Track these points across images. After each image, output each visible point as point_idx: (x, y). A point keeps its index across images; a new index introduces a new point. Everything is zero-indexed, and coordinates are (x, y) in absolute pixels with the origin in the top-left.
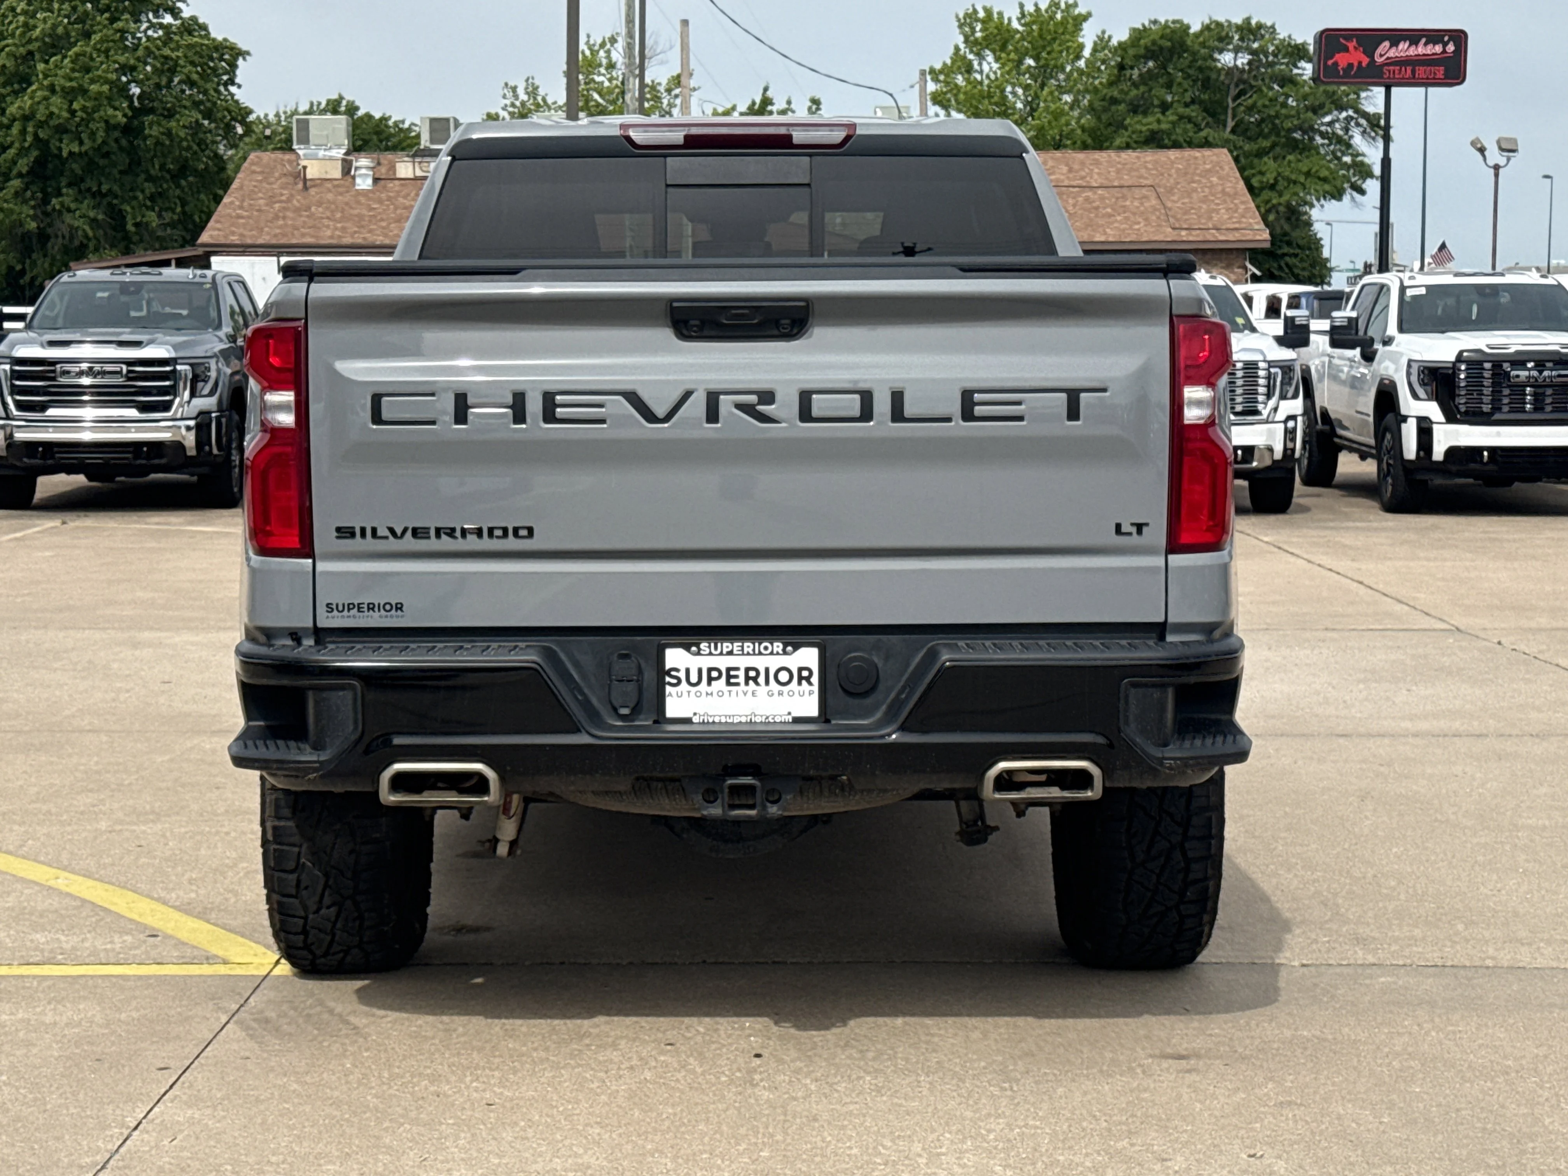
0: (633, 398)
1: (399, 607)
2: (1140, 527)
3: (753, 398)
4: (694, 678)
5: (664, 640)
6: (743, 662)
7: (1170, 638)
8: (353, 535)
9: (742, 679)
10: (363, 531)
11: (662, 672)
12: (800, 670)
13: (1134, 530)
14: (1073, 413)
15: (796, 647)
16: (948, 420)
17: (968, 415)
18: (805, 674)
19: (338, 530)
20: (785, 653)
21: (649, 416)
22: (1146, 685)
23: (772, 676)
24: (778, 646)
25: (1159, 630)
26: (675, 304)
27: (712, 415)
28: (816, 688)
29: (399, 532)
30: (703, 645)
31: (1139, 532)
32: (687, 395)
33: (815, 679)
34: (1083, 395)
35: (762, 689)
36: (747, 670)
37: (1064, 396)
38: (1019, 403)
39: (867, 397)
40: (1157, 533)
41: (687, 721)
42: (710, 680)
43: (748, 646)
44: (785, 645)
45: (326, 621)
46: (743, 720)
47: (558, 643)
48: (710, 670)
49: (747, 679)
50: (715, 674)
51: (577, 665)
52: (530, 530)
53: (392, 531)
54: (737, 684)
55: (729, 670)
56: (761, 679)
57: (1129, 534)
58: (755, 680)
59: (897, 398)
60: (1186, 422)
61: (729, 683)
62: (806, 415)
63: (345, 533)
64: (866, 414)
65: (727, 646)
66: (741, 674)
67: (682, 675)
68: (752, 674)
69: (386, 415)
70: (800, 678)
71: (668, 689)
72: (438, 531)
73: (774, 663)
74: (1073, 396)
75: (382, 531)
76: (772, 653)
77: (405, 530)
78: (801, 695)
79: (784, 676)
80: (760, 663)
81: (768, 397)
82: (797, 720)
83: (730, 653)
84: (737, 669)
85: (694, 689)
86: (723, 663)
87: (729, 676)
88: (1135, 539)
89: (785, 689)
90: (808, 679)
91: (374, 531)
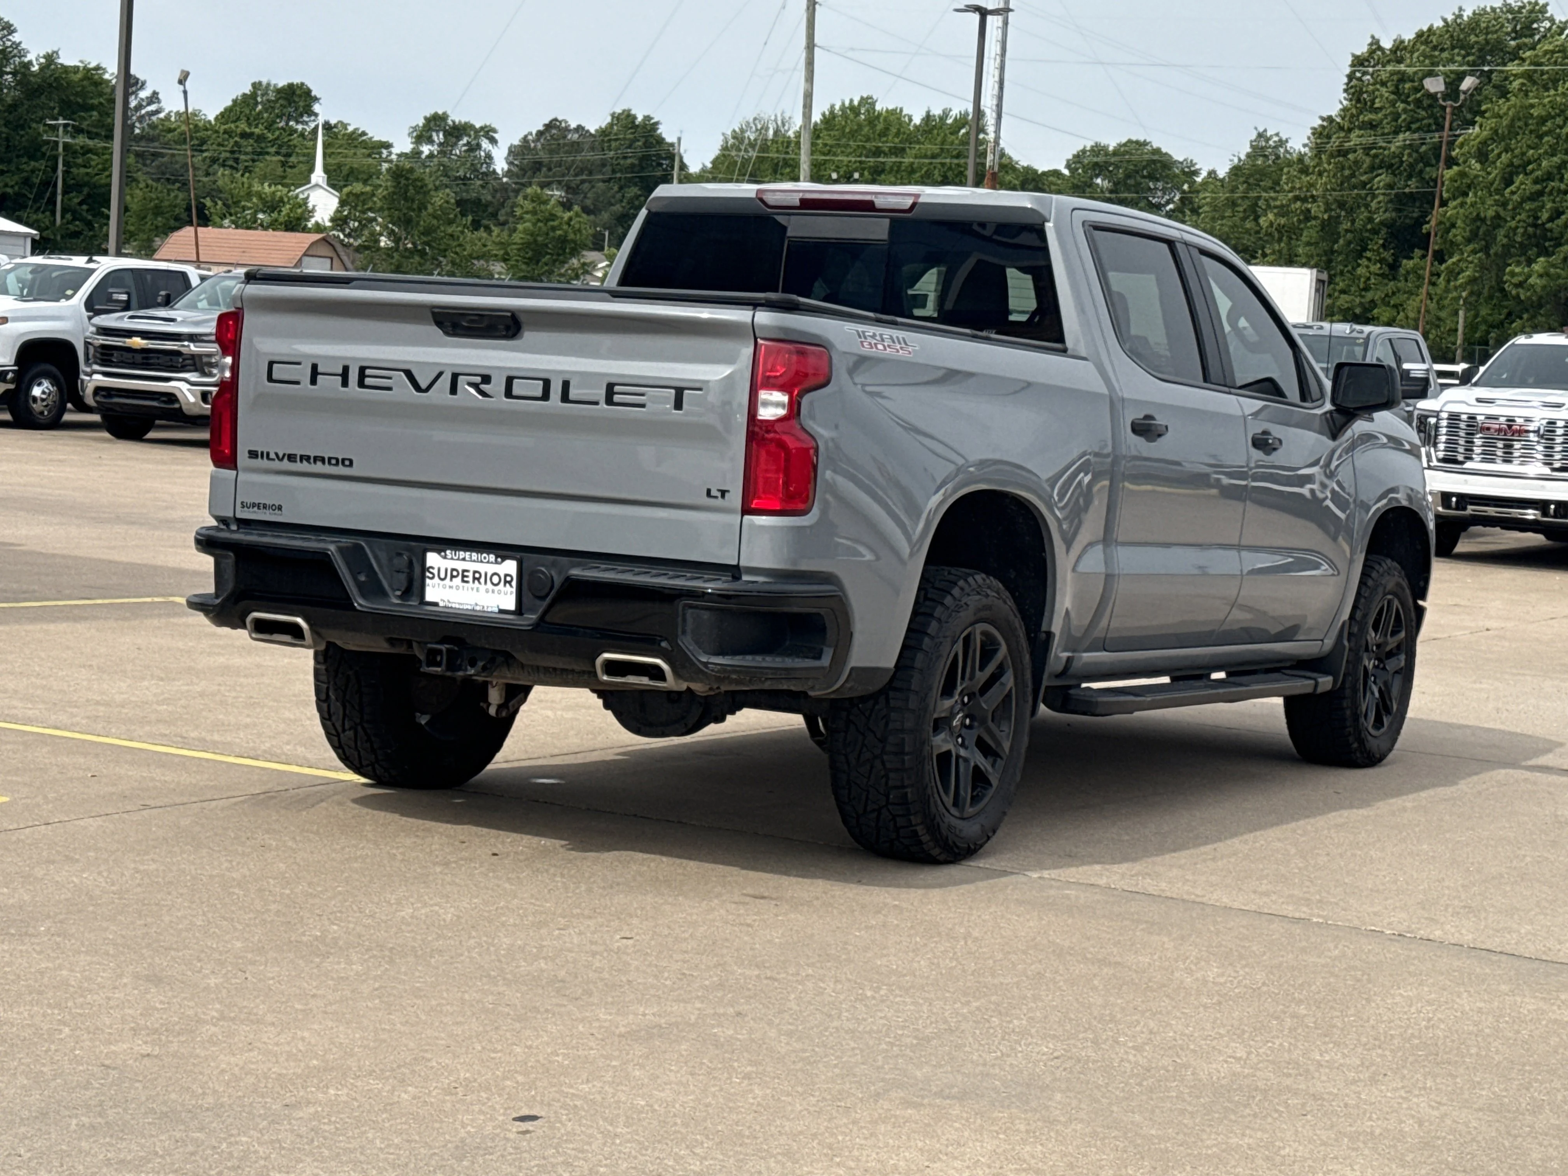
0: (409, 374)
1: (280, 508)
2: (723, 493)
3: (478, 379)
4: (442, 575)
5: (428, 546)
6: (472, 567)
7: (745, 578)
8: (256, 456)
9: (470, 579)
10: (262, 453)
11: (424, 569)
12: (506, 575)
13: (719, 494)
14: (678, 405)
15: (504, 558)
16: (596, 403)
17: (609, 401)
18: (508, 579)
19: (250, 452)
20: (496, 562)
21: (417, 387)
22: (696, 607)
23: (488, 578)
24: (492, 557)
25: (735, 571)
26: (436, 310)
27: (454, 390)
28: (514, 590)
29: (281, 456)
30: (448, 552)
31: (723, 496)
32: (440, 374)
33: (514, 583)
34: (686, 392)
35: (482, 587)
36: (475, 572)
37: (673, 391)
38: (643, 395)
39: (547, 383)
40: (735, 498)
41: (436, 604)
42: (452, 577)
43: (474, 556)
44: (496, 558)
45: (240, 515)
46: (469, 607)
47: (367, 543)
48: (453, 570)
49: (474, 578)
50: (455, 573)
51: (376, 557)
52: (351, 461)
53: (277, 454)
54: (467, 582)
55: (464, 571)
56: (482, 580)
57: (716, 497)
58: (478, 579)
59: (566, 385)
60: (759, 418)
61: (463, 581)
62: (509, 393)
63: (253, 454)
64: (546, 396)
65: (462, 554)
66: (470, 574)
67: (435, 572)
68: (477, 575)
69: (275, 376)
70: (506, 582)
71: (428, 581)
72: (302, 457)
73: (491, 569)
74: (679, 392)
75: (272, 456)
76: (488, 562)
77: (284, 455)
78: (506, 594)
79: (495, 579)
80: (482, 568)
81: (486, 379)
82: (502, 611)
83: (464, 559)
84: (468, 571)
85: (442, 583)
86: (460, 566)
87: (463, 576)
88: (719, 502)
89: (496, 588)
90: (510, 583)
91: (268, 454)
